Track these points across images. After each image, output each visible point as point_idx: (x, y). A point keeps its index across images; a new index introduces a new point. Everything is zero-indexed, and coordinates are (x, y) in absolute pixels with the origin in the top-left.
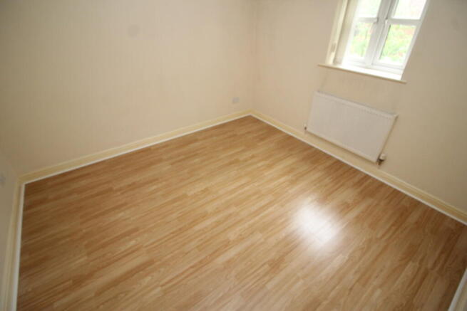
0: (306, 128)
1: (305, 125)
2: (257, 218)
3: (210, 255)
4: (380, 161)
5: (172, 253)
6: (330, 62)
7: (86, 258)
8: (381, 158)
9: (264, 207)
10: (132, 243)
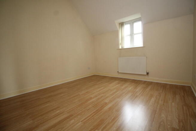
0: (118, 72)
1: (118, 71)
2: (114, 95)
3: (100, 108)
4: (148, 73)
5: (81, 110)
6: (120, 47)
7: (32, 121)
8: (148, 72)
9: (115, 92)
10: (58, 111)
